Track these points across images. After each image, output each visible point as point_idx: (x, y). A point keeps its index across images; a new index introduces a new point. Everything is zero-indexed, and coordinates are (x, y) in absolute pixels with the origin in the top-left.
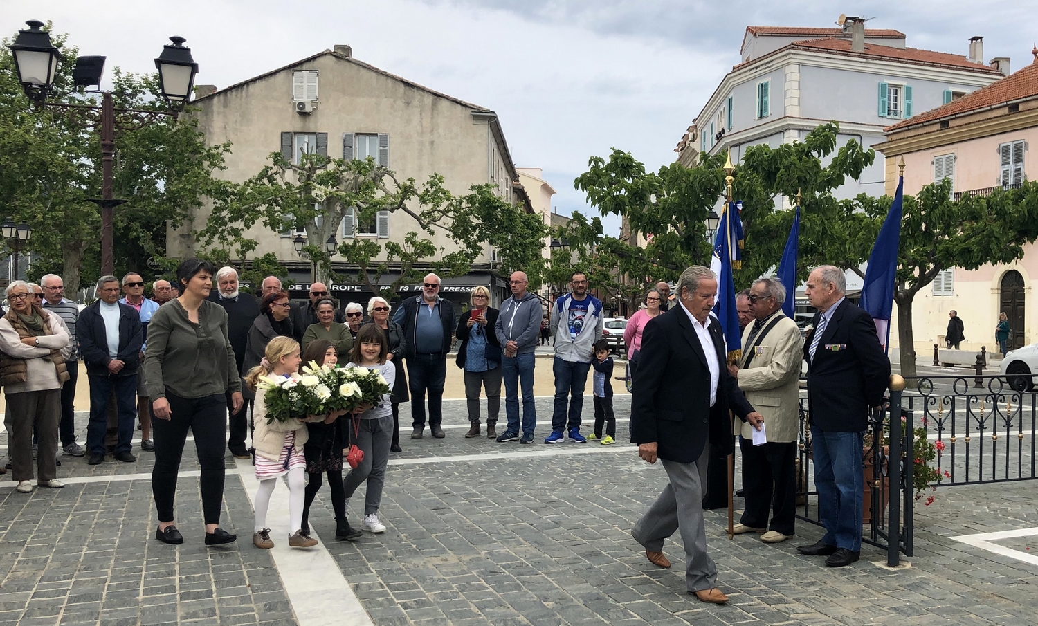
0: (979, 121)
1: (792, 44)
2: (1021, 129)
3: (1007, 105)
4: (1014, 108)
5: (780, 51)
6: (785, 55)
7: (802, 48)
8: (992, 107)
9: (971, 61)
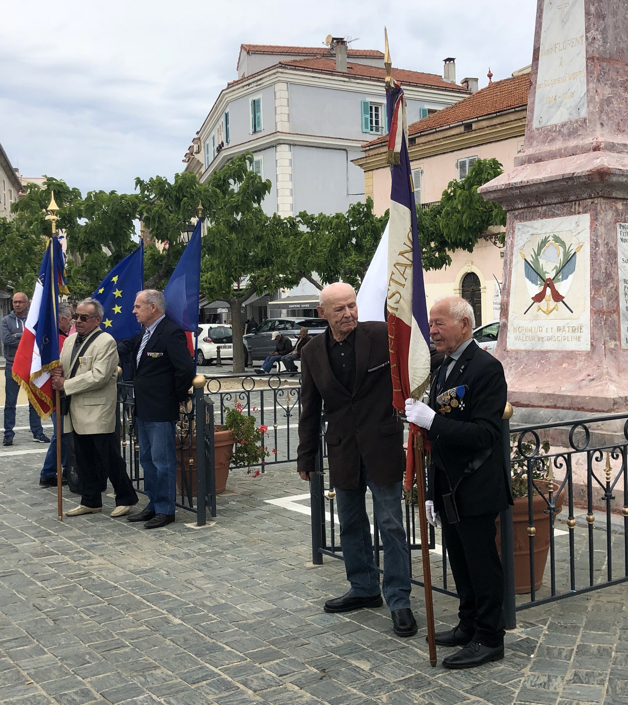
0: (440, 139)
1: (280, 63)
2: (474, 146)
3: (463, 124)
4: (468, 127)
5: (269, 69)
6: (274, 74)
7: (289, 67)
8: (451, 126)
9: (445, 80)
